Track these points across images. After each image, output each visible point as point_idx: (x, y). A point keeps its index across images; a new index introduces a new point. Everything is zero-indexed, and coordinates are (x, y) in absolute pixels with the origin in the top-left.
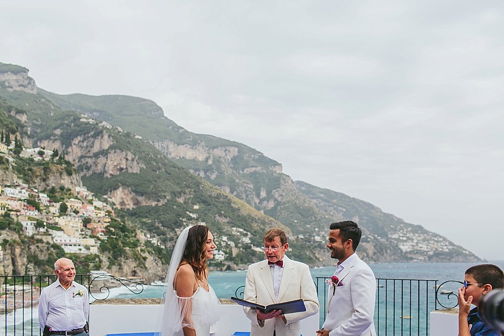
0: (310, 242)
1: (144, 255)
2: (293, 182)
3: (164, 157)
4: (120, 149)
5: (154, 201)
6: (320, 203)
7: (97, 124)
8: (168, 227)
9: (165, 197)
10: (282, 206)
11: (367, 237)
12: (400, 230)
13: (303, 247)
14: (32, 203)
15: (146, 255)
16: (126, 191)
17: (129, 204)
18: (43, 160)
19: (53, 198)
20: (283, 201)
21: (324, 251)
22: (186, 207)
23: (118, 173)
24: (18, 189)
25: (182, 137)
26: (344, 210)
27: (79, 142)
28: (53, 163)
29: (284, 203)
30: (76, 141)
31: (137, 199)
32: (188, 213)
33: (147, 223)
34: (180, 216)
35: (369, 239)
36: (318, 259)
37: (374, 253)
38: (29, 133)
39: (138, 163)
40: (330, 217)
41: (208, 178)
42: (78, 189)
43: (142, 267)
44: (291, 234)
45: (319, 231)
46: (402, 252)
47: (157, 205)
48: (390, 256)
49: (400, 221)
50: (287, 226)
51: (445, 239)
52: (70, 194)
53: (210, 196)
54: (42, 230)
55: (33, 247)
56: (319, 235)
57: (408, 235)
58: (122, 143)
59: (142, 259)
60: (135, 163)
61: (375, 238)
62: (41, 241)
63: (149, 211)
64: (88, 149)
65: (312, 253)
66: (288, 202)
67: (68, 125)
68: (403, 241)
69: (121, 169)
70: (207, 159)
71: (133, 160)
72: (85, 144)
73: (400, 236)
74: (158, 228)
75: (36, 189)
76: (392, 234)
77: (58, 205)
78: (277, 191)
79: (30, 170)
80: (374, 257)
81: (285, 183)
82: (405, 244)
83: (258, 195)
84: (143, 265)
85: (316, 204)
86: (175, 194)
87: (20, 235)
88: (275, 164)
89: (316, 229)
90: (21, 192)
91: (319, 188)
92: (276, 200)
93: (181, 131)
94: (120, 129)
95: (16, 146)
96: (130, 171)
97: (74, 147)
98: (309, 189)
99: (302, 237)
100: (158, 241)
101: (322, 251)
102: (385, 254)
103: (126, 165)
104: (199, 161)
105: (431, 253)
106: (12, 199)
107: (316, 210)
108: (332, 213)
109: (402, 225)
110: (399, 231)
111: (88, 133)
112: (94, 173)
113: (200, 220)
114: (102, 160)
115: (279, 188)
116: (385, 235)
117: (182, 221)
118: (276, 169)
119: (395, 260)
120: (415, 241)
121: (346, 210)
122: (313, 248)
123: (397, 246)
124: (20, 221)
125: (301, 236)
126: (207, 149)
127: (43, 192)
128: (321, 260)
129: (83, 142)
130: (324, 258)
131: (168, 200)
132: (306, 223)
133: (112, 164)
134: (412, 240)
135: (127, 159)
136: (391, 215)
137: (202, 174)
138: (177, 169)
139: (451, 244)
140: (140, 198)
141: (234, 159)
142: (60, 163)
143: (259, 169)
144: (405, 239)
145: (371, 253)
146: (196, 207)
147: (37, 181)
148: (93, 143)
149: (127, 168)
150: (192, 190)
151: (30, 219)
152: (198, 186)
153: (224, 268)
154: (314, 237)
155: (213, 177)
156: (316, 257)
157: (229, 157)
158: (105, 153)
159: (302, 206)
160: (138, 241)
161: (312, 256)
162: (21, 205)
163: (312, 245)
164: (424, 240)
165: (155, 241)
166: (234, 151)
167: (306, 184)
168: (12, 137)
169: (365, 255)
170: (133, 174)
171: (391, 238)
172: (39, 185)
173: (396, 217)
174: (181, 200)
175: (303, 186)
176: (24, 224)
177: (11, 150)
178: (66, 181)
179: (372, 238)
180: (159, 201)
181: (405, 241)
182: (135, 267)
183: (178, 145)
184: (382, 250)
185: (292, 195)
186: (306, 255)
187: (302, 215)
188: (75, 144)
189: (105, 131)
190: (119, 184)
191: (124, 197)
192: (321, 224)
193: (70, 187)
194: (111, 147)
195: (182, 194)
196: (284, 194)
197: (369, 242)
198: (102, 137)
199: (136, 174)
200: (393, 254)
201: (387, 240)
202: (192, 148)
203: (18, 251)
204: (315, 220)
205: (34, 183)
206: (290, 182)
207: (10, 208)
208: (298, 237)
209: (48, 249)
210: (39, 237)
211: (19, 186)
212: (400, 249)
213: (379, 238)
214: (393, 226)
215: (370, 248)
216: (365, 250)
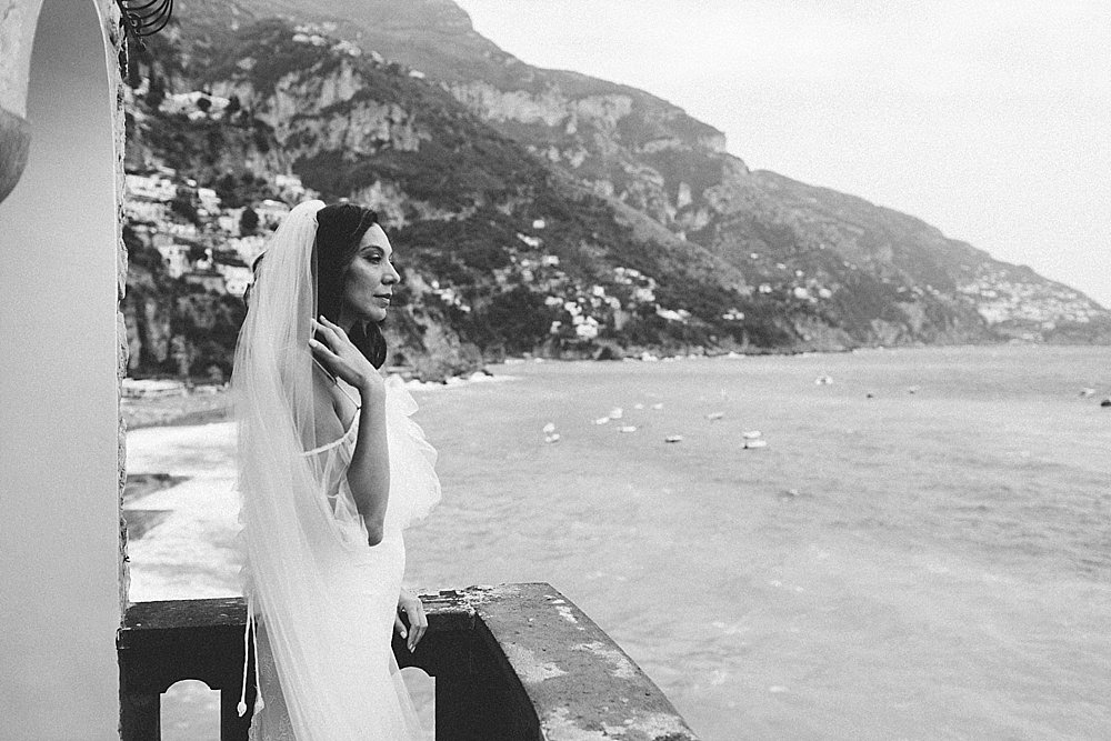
0: (783, 300)
1: (420, 322)
2: (749, 172)
3: (472, 116)
4: (377, 100)
5: (449, 210)
6: (807, 218)
7: (329, 46)
8: (476, 266)
9: (472, 202)
10: (726, 224)
11: (910, 291)
12: (982, 274)
13: (768, 311)
14: (183, 208)
15: (426, 321)
16: (390, 190)
17: (395, 219)
18: (208, 118)
19: (228, 200)
20: (728, 212)
21: (815, 320)
22: (519, 223)
23: (373, 151)
24: (155, 179)
25: (512, 75)
26: (861, 232)
27: (292, 84)
28: (228, 124)
29: (731, 218)
30: (285, 83)
31: (411, 207)
32: (520, 236)
33: (434, 258)
34: (504, 243)
35: (913, 296)
36: (801, 337)
37: (925, 326)
38: (184, 65)
39: (415, 130)
40: (830, 247)
41: (565, 163)
42: (281, 180)
43: (415, 348)
44: (743, 282)
45: (804, 278)
46: (985, 322)
47: (454, 218)
48: (959, 332)
49: (983, 256)
50: (734, 265)
51: (1081, 296)
52: (264, 192)
53: (568, 201)
54: (202, 265)
55: (183, 302)
56: (803, 286)
57: (1000, 286)
58: (381, 85)
59: (415, 330)
60: (408, 130)
61: (928, 293)
62: (199, 288)
63: (439, 232)
64: (311, 100)
65: (788, 322)
66: (739, 214)
67: (269, 50)
68: (987, 299)
69: (379, 143)
70: (565, 122)
71: (404, 122)
72: (304, 89)
73: (981, 289)
74: (456, 268)
75: (192, 178)
76: (964, 285)
77: (237, 214)
78: (715, 191)
79: (180, 138)
80: (925, 334)
81: (732, 172)
82: (992, 305)
83: (674, 201)
84: (417, 344)
85: (799, 220)
86: (494, 197)
87: (156, 277)
88: (711, 132)
89: (800, 273)
90: (159, 186)
91: (808, 186)
92: (712, 210)
93: (509, 61)
94: (377, 57)
95: (152, 87)
96: (398, 146)
97: (281, 95)
98: (785, 188)
99: (768, 290)
100: (456, 296)
101: (810, 319)
102: (948, 328)
103: (390, 133)
104: (547, 126)
105: (1050, 326)
106: (140, 199)
107: (800, 232)
108: (833, 239)
109: (987, 265)
110: (980, 278)
111: (311, 66)
112: (323, 152)
113: (546, 251)
114: (339, 124)
115: (719, 183)
116: (948, 286)
117: (507, 254)
118: (715, 145)
119: (970, 341)
120: (1015, 299)
121: (866, 233)
122: (791, 313)
123: (975, 310)
124: (155, 245)
125: (765, 288)
126: (565, 100)
127: (206, 186)
128: (807, 338)
129: (299, 84)
130: (814, 334)
131: (479, 209)
132: (777, 260)
133: (361, 130)
134: (1008, 297)
135: (392, 122)
136: (963, 244)
137: (554, 155)
138: (498, 144)
139: (1095, 306)
140: (418, 205)
141: (623, 123)
142: (243, 123)
143: (675, 143)
144: (992, 294)
145: (917, 325)
146: (539, 224)
147: (196, 162)
148: (321, 86)
149: (391, 141)
150: (531, 188)
151: (177, 241)
152: (544, 178)
153: (597, 354)
154: (793, 289)
155: (577, 160)
156: (796, 333)
157: (612, 119)
158: (343, 108)
159: (769, 223)
160: (409, 291)
161: (787, 330)
162: (158, 213)
163: (788, 306)
164: (1034, 298)
165: (448, 295)
166: (623, 105)
167: (779, 176)
168: (143, 70)
169: (905, 328)
170: (403, 152)
171: (962, 293)
172: (199, 172)
173: (975, 249)
174: (506, 210)
175: (772, 180)
176: (164, 251)
177: (140, 97)
178: (255, 164)
179: (921, 292)
180: (458, 210)
181: (993, 300)
182: (400, 347)
183: (503, 91)
184: (942, 318)
185: (748, 199)
186: (774, 327)
187: (768, 243)
188: (282, 90)
189: (344, 62)
190: (375, 174)
191: (385, 201)
192: (811, 263)
193: (266, 176)
194: (359, 96)
195: (509, 196)
196: (729, 197)
197: (912, 301)
198: (340, 73)
199: (411, 152)
200: (968, 328)
201: (954, 298)
202: (533, 99)
203: (151, 308)
204: (797, 255)
205: (189, 167)
206: (743, 172)
207: (135, 218)
208: (757, 290)
209: (215, 305)
210: (195, 280)
211: (155, 171)
212: (981, 317)
213: (936, 292)
214: (967, 268)
215: (915, 314)
216: (905, 319)
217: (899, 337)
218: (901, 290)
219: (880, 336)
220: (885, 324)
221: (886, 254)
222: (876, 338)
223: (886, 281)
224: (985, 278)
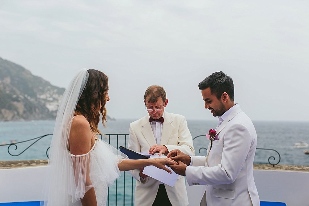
11: (18, 97)
35: (20, 99)
37: (24, 112)
46: (48, 111)
57: (54, 96)
61: (25, 98)
68: (49, 101)
73: (47, 97)
76: (40, 95)
80: (24, 115)
82: (51, 103)
102: (34, 113)
109: (49, 87)
110: (47, 92)
116: (34, 95)
123: (44, 105)
134: (57, 100)
136: (40, 77)
144: (51, 99)
145: (21, 111)
171: (39, 98)
173: (44, 80)
179: (22, 97)
181: (52, 101)
184: (31, 109)
197: (19, 101)
200: (42, 113)
201: (36, 100)
212: (47, 108)
213: (29, 98)
214: (41, 88)
215: (21, 107)
216: (16, 109)
217: (13, 117)
218: (14, 96)
219: (5, 116)
220: (7, 111)
221: (8, 80)
222: (3, 117)
223: (8, 92)
224: (48, 92)
